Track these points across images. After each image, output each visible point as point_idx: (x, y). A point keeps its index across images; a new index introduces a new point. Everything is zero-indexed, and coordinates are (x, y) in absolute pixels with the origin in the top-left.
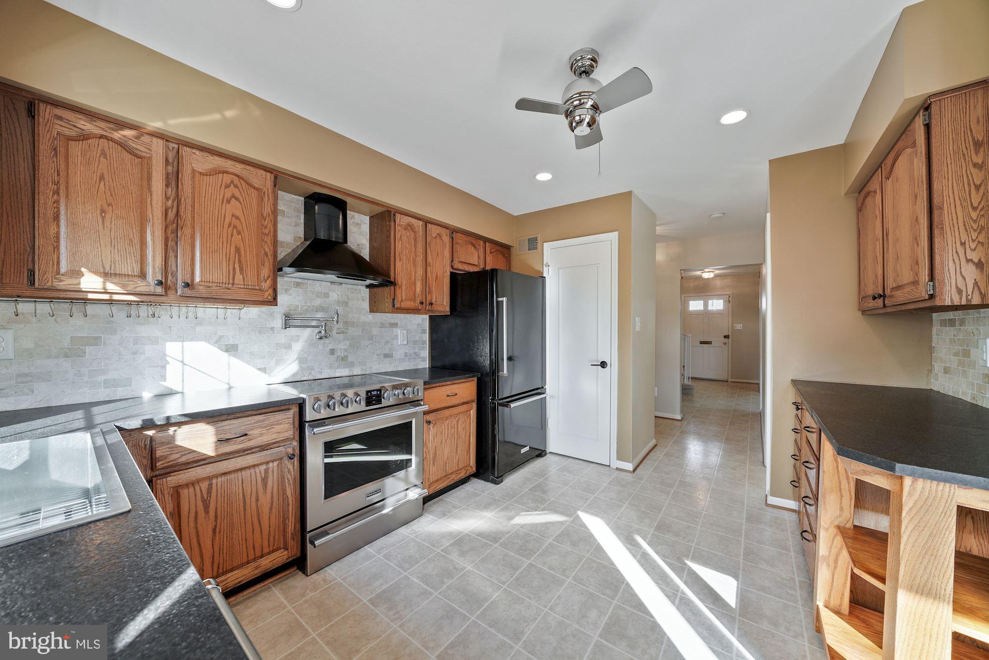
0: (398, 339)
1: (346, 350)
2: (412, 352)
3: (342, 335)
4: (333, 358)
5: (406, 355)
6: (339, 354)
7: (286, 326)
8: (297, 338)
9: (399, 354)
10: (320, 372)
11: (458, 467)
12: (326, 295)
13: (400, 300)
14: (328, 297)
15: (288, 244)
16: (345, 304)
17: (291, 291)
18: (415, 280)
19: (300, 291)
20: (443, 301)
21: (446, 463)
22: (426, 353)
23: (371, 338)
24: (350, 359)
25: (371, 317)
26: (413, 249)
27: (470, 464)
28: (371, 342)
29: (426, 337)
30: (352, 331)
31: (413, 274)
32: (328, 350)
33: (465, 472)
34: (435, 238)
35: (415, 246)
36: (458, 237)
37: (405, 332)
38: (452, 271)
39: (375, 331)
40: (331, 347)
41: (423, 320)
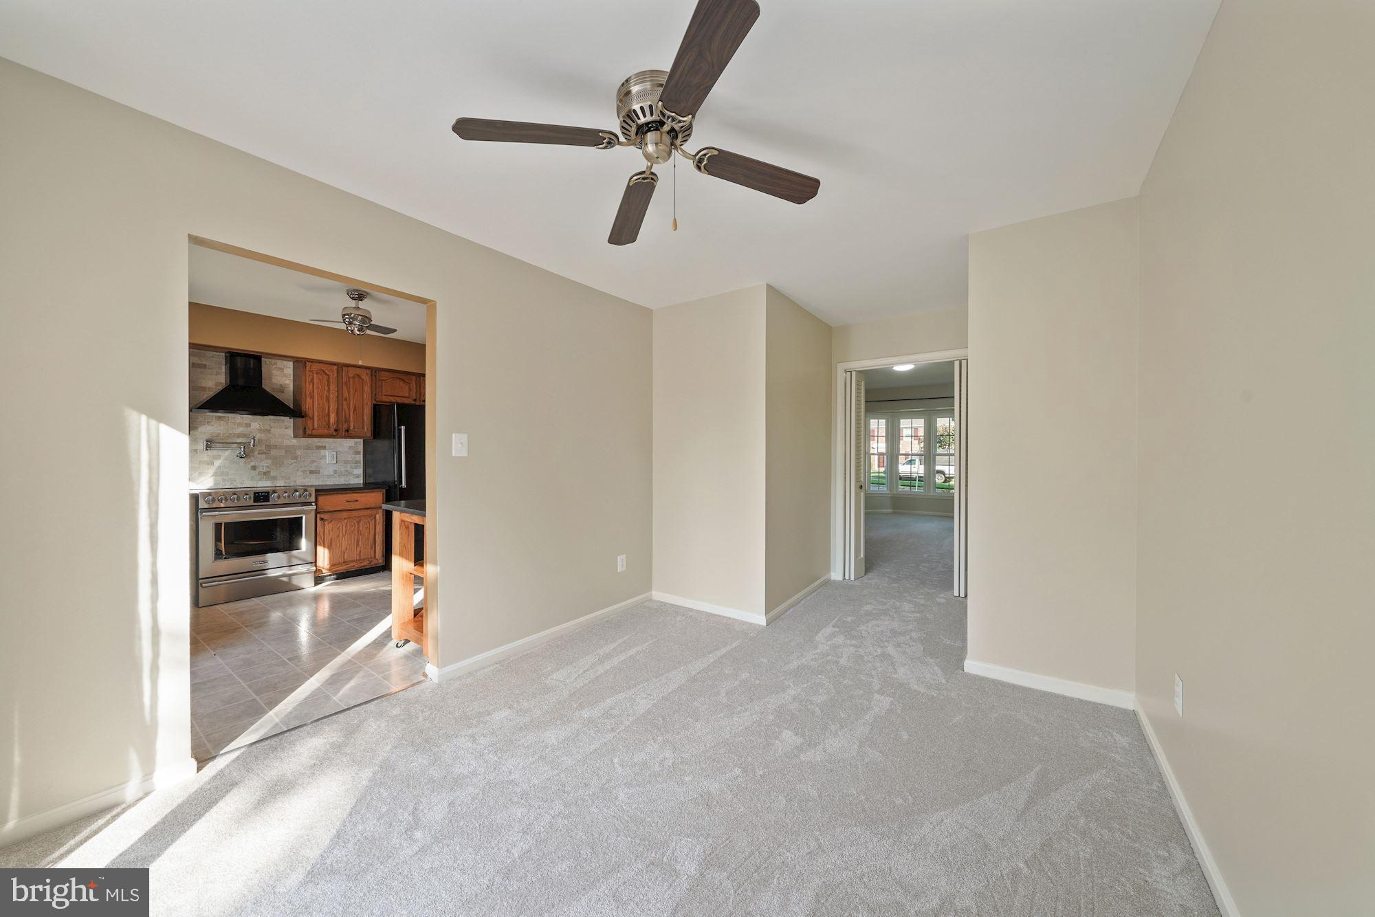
0: (326, 459)
1: (267, 467)
2: (343, 470)
3: (264, 456)
4: (254, 473)
5: (335, 472)
6: (261, 469)
7: (208, 447)
8: (219, 457)
9: (325, 472)
10: (243, 484)
11: (360, 557)
12: (248, 425)
13: (311, 428)
14: (250, 426)
15: (209, 388)
16: (269, 431)
17: (212, 423)
18: (329, 412)
19: (222, 422)
20: (363, 429)
21: (344, 553)
22: (360, 471)
23: (295, 457)
24: (272, 474)
25: (295, 441)
26: (326, 388)
27: (375, 556)
28: (295, 461)
29: (361, 458)
30: (273, 452)
31: (327, 408)
32: (249, 466)
33: (368, 562)
34: (353, 377)
35: (328, 385)
36: (384, 375)
37: (335, 453)
38: (375, 403)
39: (299, 453)
40: (252, 464)
41: (356, 443)
